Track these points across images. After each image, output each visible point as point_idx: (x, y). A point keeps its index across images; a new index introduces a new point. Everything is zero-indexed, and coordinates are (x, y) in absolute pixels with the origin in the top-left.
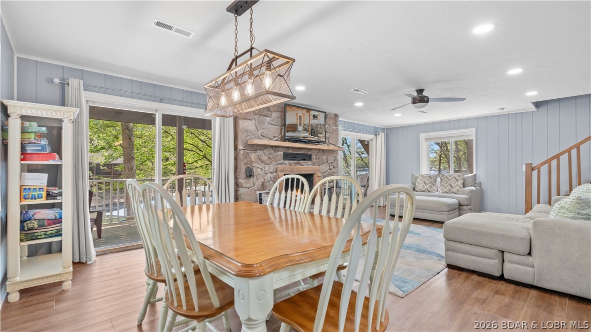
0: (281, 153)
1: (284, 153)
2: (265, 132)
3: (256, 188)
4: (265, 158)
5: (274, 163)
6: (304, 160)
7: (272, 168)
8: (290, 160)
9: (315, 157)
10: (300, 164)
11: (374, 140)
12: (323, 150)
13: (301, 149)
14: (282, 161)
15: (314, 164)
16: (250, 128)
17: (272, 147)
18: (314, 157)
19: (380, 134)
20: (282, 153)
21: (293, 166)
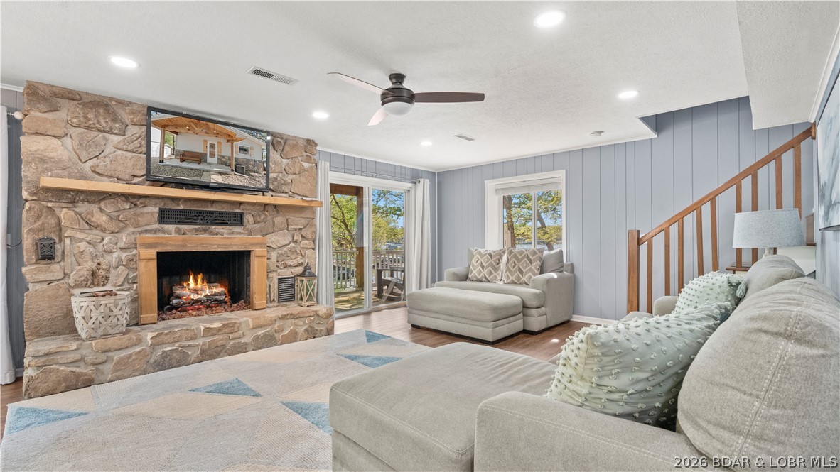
0: (154, 210)
1: (160, 209)
2: (102, 164)
3: (71, 281)
4: (101, 219)
5: (131, 229)
6: (224, 223)
7: (124, 239)
8: (180, 223)
9: (251, 219)
10: (211, 233)
11: (413, 192)
12: (275, 206)
13: (213, 202)
14: (157, 226)
15: (250, 234)
16: (52, 155)
17: (127, 197)
18: (248, 218)
19: (422, 180)
20: (157, 210)
21: (189, 236)
